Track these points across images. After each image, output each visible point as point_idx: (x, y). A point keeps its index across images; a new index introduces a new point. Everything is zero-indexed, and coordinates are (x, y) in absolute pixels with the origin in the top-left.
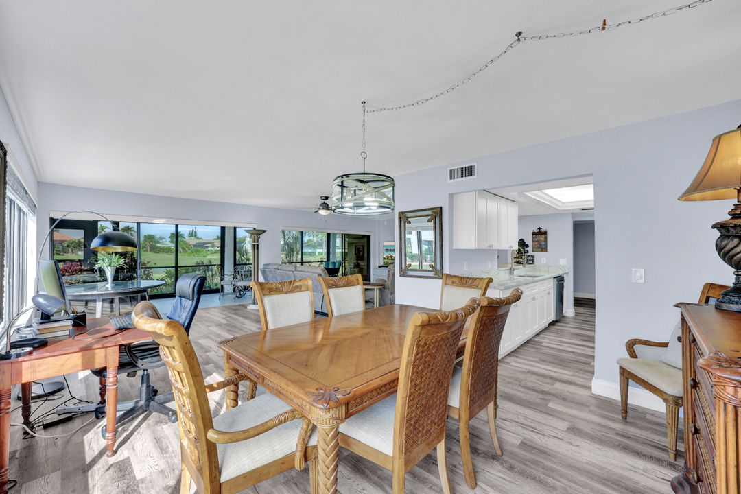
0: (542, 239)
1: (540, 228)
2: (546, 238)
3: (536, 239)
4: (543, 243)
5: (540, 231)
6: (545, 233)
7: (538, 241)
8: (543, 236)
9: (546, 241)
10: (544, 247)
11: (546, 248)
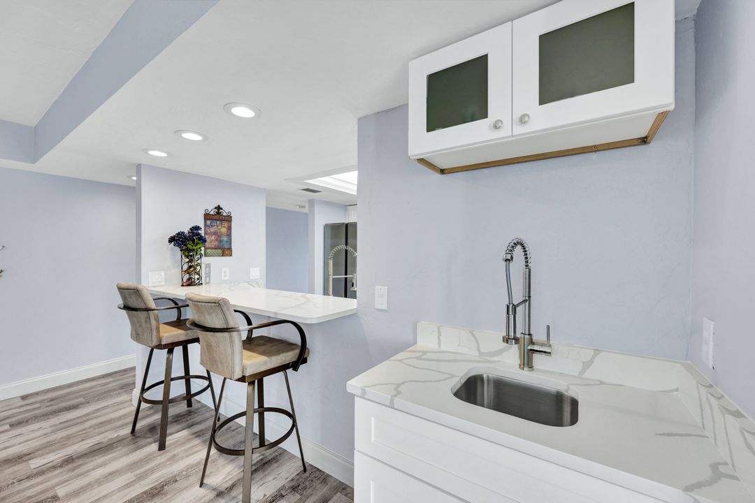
0: (224, 230)
1: (219, 208)
2: (229, 228)
3: (212, 230)
4: (225, 239)
5: (218, 213)
6: (228, 219)
7: (215, 233)
8: (226, 224)
9: (229, 235)
10: (226, 246)
11: (230, 249)
